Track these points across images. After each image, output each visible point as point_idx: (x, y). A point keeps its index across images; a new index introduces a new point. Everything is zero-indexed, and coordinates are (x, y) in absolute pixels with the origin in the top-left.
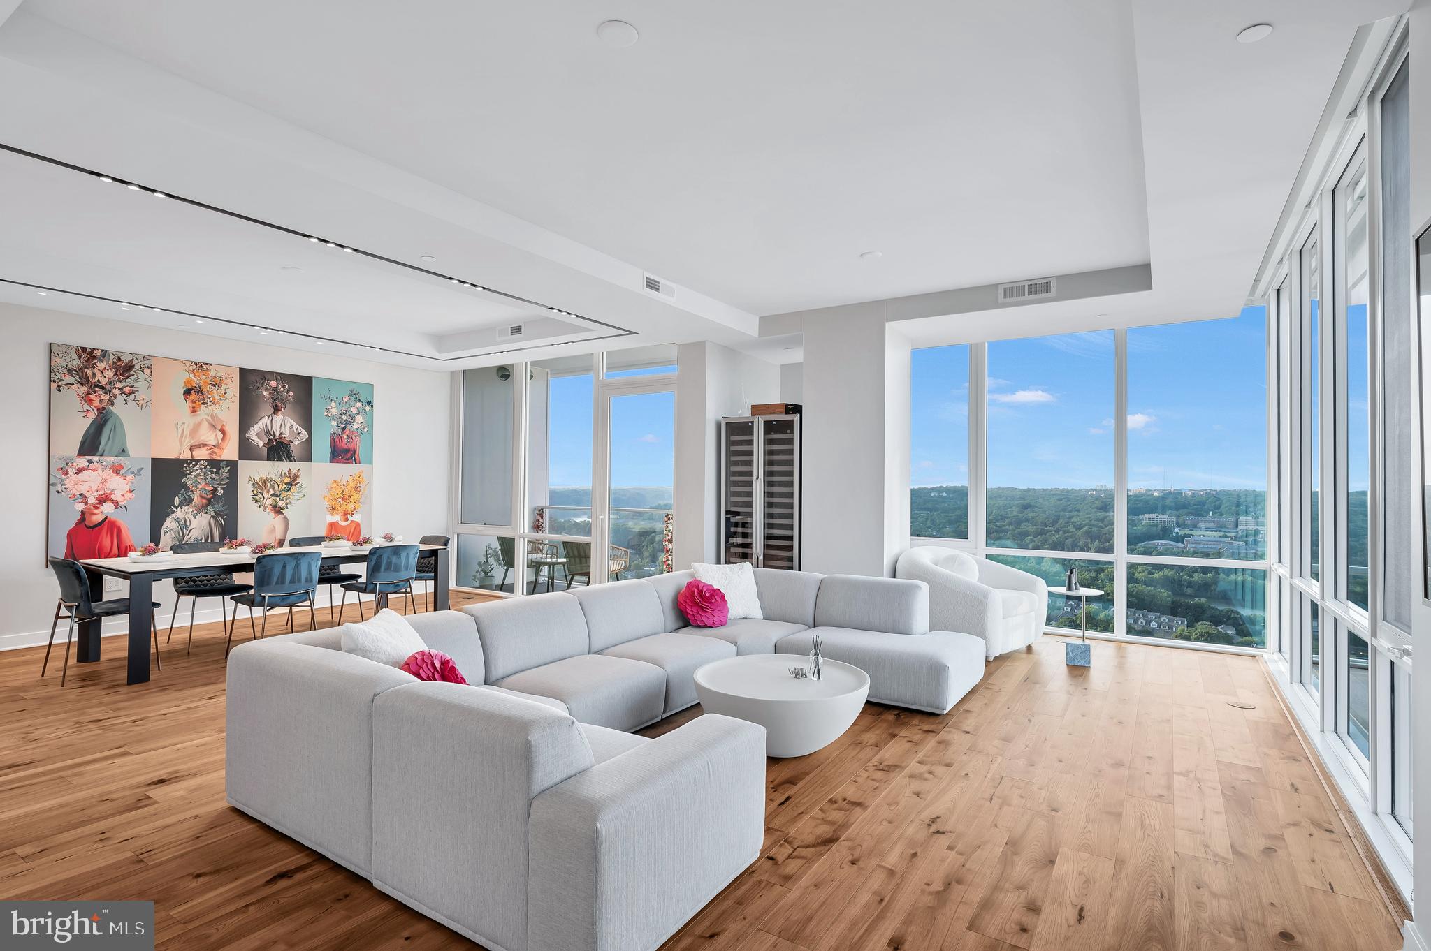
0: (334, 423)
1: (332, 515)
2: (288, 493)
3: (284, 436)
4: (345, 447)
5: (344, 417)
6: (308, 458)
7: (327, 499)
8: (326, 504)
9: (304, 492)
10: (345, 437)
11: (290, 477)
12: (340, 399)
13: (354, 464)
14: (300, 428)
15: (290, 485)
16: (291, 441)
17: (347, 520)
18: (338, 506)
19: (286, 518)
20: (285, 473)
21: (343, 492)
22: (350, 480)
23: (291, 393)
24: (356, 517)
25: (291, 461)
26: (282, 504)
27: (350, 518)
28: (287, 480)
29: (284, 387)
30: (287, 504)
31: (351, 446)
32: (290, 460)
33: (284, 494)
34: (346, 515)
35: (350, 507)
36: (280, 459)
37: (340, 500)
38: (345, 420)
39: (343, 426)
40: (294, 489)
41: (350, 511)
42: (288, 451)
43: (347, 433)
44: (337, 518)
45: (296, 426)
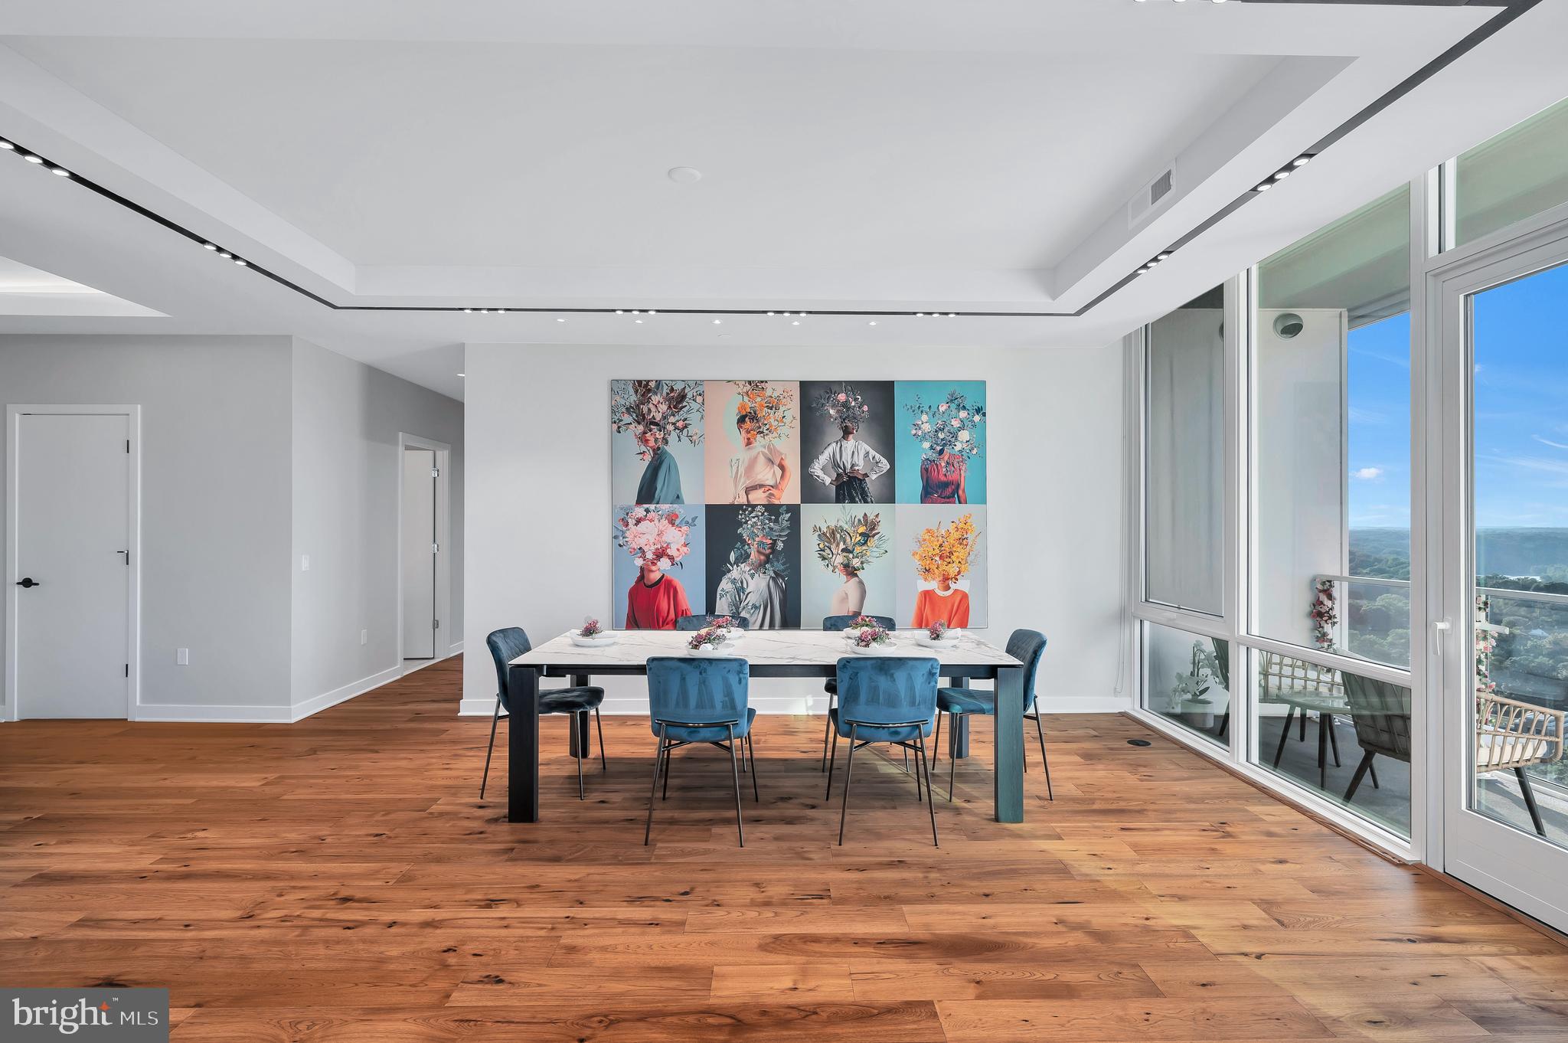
0: (926, 445)
1: (926, 580)
2: (864, 548)
3: (856, 468)
4: (943, 478)
5: (941, 435)
6: (890, 498)
7: (917, 557)
8: (917, 563)
9: (885, 547)
10: (943, 464)
11: (866, 525)
12: (934, 409)
13: (957, 505)
14: (878, 456)
15: (866, 537)
16: (866, 475)
17: (948, 588)
18: (934, 567)
19: (861, 583)
20: (859, 520)
21: (941, 546)
22: (952, 528)
23: (865, 408)
24: (963, 585)
25: (868, 503)
26: (856, 563)
27: (953, 586)
28: (862, 529)
29: (856, 400)
30: (862, 563)
31: (952, 476)
32: (866, 502)
33: (858, 549)
34: (946, 580)
35: (952, 570)
36: (853, 501)
37: (937, 558)
38: (942, 440)
39: (939, 448)
40: (872, 542)
41: (952, 575)
42: (863, 489)
43: (946, 458)
44: (933, 585)
45: (872, 453)
